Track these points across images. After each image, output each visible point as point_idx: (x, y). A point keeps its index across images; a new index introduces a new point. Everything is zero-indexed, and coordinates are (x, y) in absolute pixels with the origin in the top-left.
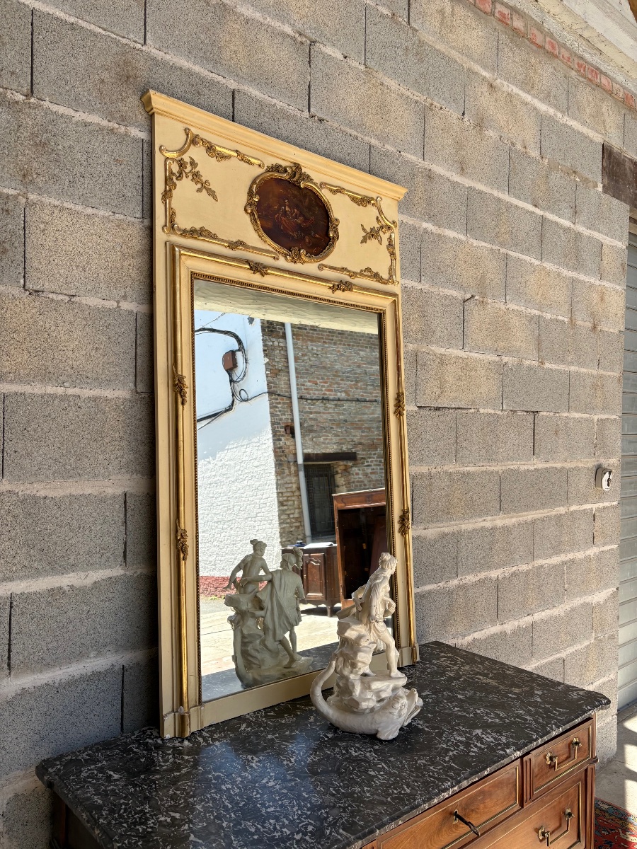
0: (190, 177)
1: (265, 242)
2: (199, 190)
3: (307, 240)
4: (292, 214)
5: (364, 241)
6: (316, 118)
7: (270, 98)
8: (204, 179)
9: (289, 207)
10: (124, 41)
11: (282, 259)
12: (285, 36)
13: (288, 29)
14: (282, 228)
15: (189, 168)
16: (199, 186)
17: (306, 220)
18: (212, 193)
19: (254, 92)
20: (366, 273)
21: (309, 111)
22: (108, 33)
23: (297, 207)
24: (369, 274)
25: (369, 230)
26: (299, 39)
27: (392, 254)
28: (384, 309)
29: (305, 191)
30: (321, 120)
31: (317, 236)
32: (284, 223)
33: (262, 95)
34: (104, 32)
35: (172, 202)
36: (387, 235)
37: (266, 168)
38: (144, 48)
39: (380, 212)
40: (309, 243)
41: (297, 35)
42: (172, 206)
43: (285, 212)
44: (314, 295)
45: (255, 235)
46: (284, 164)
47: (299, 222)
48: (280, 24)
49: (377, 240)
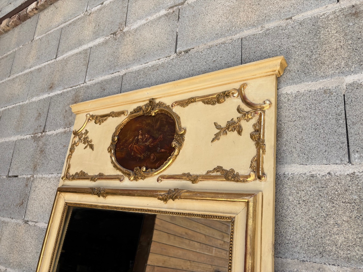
0: (83, 142)
1: (118, 169)
2: (86, 147)
3: (152, 157)
4: (143, 140)
5: (217, 137)
6: (183, 53)
7: (146, 64)
8: (89, 140)
9: (142, 135)
10: (77, 87)
11: (126, 179)
12: (160, 18)
13: (163, 12)
14: (132, 154)
15: (84, 136)
16: (86, 144)
17: (154, 139)
18: (92, 147)
19: (135, 67)
20: (215, 174)
21: (176, 52)
22: (74, 88)
23: (149, 132)
24: (219, 174)
25: (223, 125)
26: (172, 11)
27: (259, 143)
28: (234, 215)
29: (157, 117)
30: (186, 52)
31: (163, 150)
32: (135, 149)
33: (141, 66)
34: (71, 89)
35: (71, 160)
36: (254, 121)
37: (129, 113)
38: (85, 84)
39: (244, 99)
40: (153, 159)
41: (170, 10)
42: (70, 163)
43: (138, 139)
44: (146, 208)
45: (111, 166)
46: (142, 104)
47: (147, 143)
48: (157, 14)
49: (236, 132)
